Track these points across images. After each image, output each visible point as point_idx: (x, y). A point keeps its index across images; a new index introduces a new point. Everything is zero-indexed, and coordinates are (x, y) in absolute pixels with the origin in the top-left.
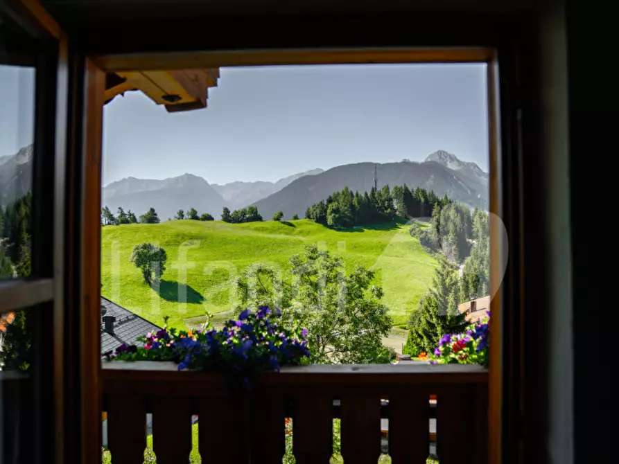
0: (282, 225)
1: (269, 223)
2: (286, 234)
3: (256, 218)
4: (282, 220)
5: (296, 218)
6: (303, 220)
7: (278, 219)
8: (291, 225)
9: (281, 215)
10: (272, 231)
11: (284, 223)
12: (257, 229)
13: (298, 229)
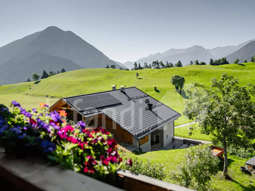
0: (239, 65)
1: (232, 65)
2: (240, 69)
3: (225, 62)
4: (238, 63)
5: (246, 62)
6: (250, 62)
7: (236, 63)
8: (242, 65)
9: (238, 60)
10: (234, 68)
12: (226, 68)
13: (246, 67)
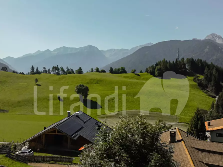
1: (129, 74)
2: (137, 79)
3: (123, 71)
4: (135, 73)
5: (141, 72)
6: (145, 73)
7: (133, 73)
8: (138, 75)
9: (135, 71)
10: (133, 78)
11: (136, 74)
12: (124, 77)
13: (142, 77)
